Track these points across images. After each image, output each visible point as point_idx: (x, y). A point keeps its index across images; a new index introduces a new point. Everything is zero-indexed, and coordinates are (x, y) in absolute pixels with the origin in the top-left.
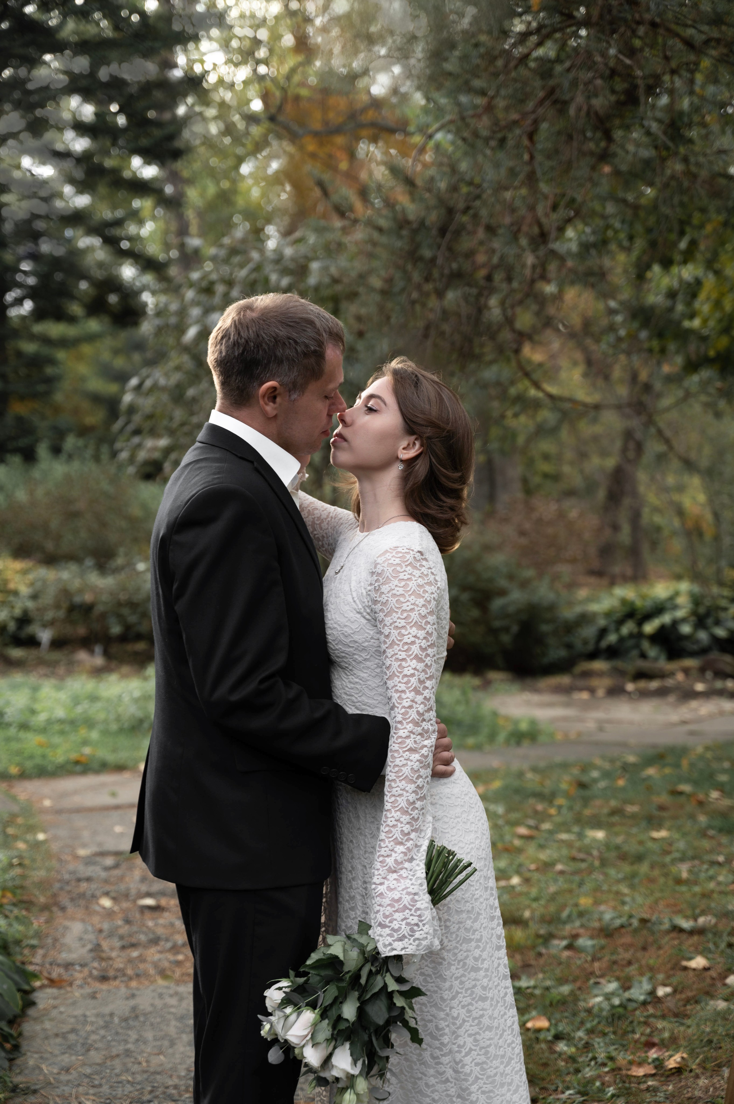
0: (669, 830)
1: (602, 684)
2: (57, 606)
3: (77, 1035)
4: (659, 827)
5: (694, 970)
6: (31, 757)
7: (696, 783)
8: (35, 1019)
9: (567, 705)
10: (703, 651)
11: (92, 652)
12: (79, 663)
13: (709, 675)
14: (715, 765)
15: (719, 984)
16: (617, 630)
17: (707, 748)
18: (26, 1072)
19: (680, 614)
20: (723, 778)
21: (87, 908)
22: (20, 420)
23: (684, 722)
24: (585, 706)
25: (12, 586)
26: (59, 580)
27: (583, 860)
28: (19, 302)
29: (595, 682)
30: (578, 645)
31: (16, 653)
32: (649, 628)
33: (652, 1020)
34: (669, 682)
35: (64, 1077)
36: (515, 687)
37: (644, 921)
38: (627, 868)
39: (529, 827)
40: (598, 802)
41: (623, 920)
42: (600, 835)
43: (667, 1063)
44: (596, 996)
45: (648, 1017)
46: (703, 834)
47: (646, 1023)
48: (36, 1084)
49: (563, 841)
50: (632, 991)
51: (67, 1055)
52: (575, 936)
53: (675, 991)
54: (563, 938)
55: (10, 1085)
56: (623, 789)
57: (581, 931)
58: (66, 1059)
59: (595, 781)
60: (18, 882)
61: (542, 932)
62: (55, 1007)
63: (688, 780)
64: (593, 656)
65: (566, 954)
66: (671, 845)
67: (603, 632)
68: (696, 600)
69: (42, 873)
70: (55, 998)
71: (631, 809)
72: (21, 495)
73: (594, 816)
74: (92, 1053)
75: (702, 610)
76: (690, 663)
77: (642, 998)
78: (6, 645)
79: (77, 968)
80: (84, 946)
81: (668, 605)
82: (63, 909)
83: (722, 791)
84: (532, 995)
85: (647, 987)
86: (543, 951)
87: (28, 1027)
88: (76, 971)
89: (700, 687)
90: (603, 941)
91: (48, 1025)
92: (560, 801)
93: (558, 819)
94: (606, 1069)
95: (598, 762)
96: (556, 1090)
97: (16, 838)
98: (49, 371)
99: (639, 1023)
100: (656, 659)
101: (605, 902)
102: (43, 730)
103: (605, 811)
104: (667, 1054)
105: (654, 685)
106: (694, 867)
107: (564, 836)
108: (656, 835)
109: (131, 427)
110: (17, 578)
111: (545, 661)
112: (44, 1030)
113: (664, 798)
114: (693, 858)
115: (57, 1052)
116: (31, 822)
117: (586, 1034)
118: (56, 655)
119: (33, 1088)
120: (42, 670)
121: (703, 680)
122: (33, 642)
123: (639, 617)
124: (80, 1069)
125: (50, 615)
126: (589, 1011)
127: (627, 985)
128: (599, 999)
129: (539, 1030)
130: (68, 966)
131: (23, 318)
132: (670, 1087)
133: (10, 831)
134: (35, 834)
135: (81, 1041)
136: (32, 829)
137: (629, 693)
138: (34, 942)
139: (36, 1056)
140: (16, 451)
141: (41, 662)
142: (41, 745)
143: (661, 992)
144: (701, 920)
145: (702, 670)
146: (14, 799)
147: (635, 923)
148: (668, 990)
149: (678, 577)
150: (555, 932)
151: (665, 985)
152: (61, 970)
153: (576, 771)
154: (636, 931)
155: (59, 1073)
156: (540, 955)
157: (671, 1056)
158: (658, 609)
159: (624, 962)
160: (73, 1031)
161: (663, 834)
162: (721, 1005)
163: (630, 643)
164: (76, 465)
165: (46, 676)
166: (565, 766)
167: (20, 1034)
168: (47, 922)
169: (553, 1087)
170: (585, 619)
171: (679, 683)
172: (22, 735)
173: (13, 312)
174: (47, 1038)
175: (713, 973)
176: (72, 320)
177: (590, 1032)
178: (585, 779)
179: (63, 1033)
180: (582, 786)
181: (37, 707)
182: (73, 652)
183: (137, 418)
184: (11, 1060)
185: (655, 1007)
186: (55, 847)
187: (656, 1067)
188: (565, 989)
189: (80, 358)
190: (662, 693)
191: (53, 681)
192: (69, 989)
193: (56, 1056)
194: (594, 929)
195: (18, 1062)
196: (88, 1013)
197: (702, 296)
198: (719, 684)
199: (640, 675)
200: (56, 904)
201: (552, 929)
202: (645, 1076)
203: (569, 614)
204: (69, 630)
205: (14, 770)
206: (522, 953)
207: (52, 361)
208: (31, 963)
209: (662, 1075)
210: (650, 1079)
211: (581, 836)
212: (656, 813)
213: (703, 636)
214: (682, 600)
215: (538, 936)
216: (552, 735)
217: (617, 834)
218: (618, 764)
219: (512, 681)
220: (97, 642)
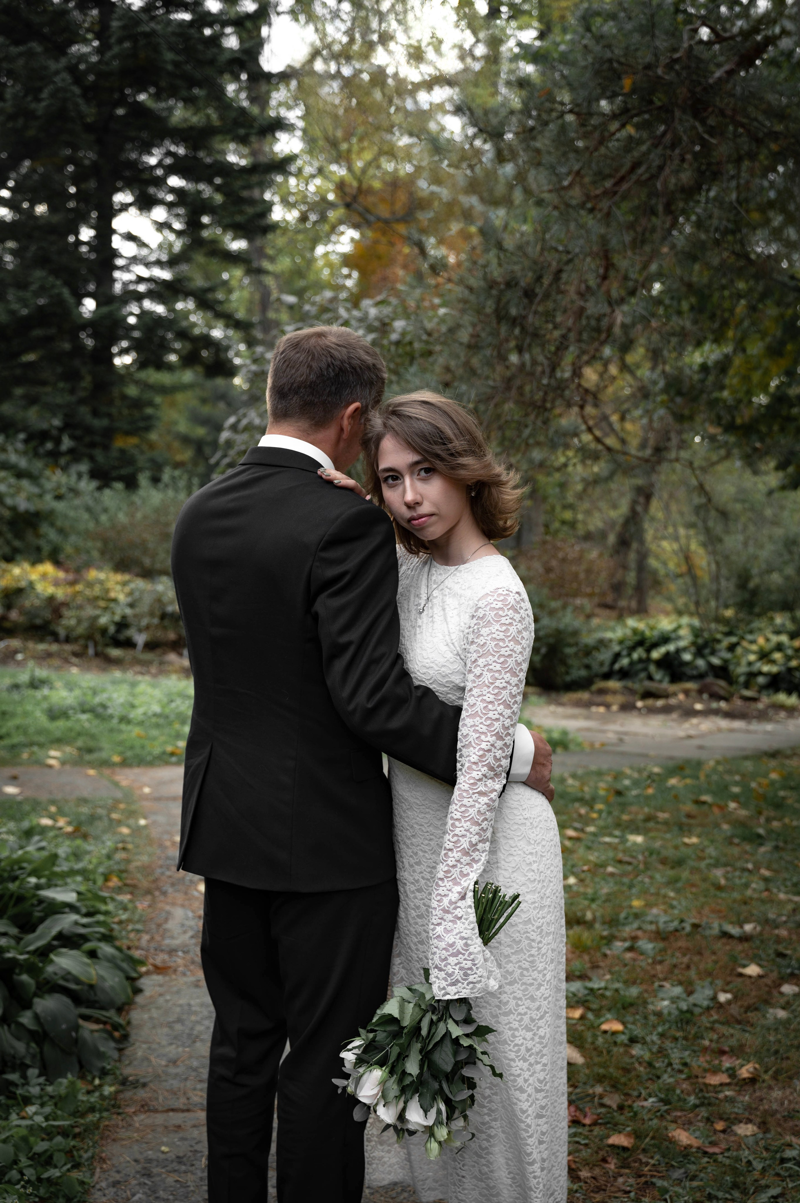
0: (699, 836)
1: (616, 701)
2: (152, 614)
3: (183, 1024)
4: (690, 835)
5: (750, 977)
6: (132, 748)
7: (714, 794)
8: (143, 1007)
9: (587, 718)
10: (701, 676)
11: (181, 655)
12: (170, 663)
13: (705, 696)
14: (727, 778)
15: (775, 993)
16: (629, 655)
17: (718, 763)
18: (135, 1063)
19: (682, 644)
20: (736, 790)
21: (186, 893)
22: (122, 451)
23: (690, 737)
24: (603, 719)
25: (112, 595)
26: (155, 591)
27: (629, 863)
28: (124, 352)
29: (609, 698)
30: (595, 667)
31: (115, 652)
32: (656, 654)
33: (717, 1026)
34: (673, 701)
35: (172, 1070)
36: (543, 700)
37: (695, 926)
38: (671, 873)
39: (576, 829)
40: (634, 809)
41: (676, 924)
42: (639, 839)
43: (739, 1072)
44: (663, 999)
45: (714, 1022)
46: (729, 841)
47: (712, 1029)
48: (144, 1077)
49: (606, 843)
50: (695, 996)
51: (174, 1046)
52: (634, 939)
53: (735, 997)
54: (624, 940)
55: (121, 1078)
56: (653, 797)
57: (639, 933)
58: (172, 1051)
59: (627, 788)
60: (122, 867)
61: (605, 933)
62: (161, 995)
63: (708, 792)
64: (607, 676)
65: (629, 955)
66: (703, 851)
67: (617, 656)
68: (696, 633)
69: (145, 859)
70: (161, 986)
71: (662, 816)
72: (122, 517)
73: (632, 821)
74: (198, 1044)
75: (700, 641)
76: (691, 685)
77: (705, 1003)
78: (107, 645)
79: (180, 954)
80: (185, 932)
81: (673, 635)
82: (164, 893)
83: (738, 802)
84: (603, 996)
85: (709, 992)
86: (608, 952)
87: (136, 1016)
88: (178, 956)
89: (698, 707)
90: (661, 945)
91: (155, 1013)
92: (599, 806)
93: (601, 823)
94: (683, 1076)
95: (628, 771)
96: (639, 1095)
97: (119, 823)
98: (149, 411)
99: (707, 1028)
100: (661, 681)
101: (656, 905)
102: (141, 723)
103: (641, 817)
104: (738, 1062)
105: (660, 703)
106: (728, 872)
107: (607, 839)
108: (686, 840)
109: (226, 461)
110: (118, 588)
111: (568, 679)
112: (151, 1018)
113: (688, 807)
114: (726, 865)
115: (164, 1042)
116: (133, 807)
117: (660, 1039)
118: (149, 656)
119: (142, 1081)
120: (138, 668)
121: (701, 701)
122: (129, 644)
123: (647, 645)
124: (187, 1062)
125: (144, 622)
126: (659, 1014)
127: (689, 989)
128: (666, 1003)
129: (614, 1033)
130: (172, 952)
131: (126, 367)
132: (747, 1098)
133: (114, 816)
134: (137, 820)
135: (187, 1031)
136: (132, 814)
137: (639, 709)
138: (139, 926)
139: (144, 1046)
140: (119, 479)
141: (137, 662)
142: (139, 737)
143: (723, 997)
144: (748, 927)
145: (700, 692)
146: (116, 784)
147: (688, 928)
148: (729, 996)
149: (680, 613)
150: (617, 934)
151: (725, 991)
152: (166, 957)
153: (609, 779)
154: (688, 935)
155: (167, 1066)
156: (605, 955)
157: (742, 1066)
158: (665, 639)
159: (683, 966)
160: (179, 1020)
161: (694, 840)
162: (782, 1014)
163: (640, 666)
164: (170, 493)
165: (142, 674)
166: (600, 774)
167: (129, 1023)
168: (150, 906)
169: (635, 1093)
170: (602, 644)
171: (681, 702)
172: (123, 727)
173: (118, 361)
174: (154, 1027)
175: (767, 980)
176: (170, 367)
177: (662, 1035)
178: (619, 787)
179: (169, 1023)
180: (619, 793)
181: (136, 702)
182: (164, 653)
183: (232, 453)
184: (120, 1050)
185: (718, 1013)
186: (155, 833)
187: (730, 1076)
188: (634, 991)
189: (173, 405)
190: (667, 710)
191: (147, 678)
192: (174, 977)
193: (164, 1046)
194: (652, 932)
195: (127, 1052)
196: (192, 1002)
197: (731, 372)
198: (714, 705)
199: (647, 695)
200: (158, 889)
201: (614, 931)
202: (722, 1085)
203: (589, 639)
204: (159, 634)
205: (116, 759)
206: (589, 954)
207: (151, 404)
208: (137, 948)
209: (736, 1085)
210: (726, 1088)
211: (623, 840)
212: (684, 820)
213: (701, 663)
214: (684, 632)
215: (602, 938)
216: (579, 745)
217: (653, 839)
218: (645, 774)
219: (540, 695)
220: (184, 646)
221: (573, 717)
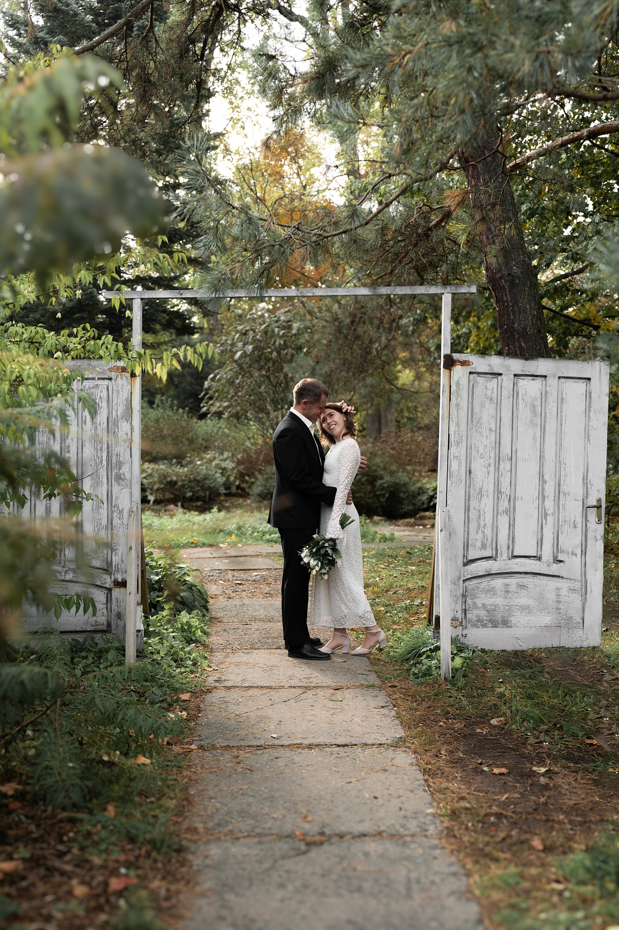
1: (429, 523)
9: (411, 531)
11: (176, 505)
12: (171, 510)
24: (420, 531)
27: (405, 574)
29: (426, 522)
36: (387, 523)
42: (414, 568)
52: (397, 591)
57: (400, 590)
62: (216, 603)
64: (425, 509)
91: (215, 606)
92: (399, 558)
93: (397, 563)
102: (171, 532)
103: (417, 561)
107: (399, 568)
109: (208, 396)
130: (216, 595)
139: (215, 612)
142: (174, 537)
153: (407, 549)
166: (403, 548)
174: (216, 609)
178: (411, 551)
180: (409, 554)
183: (211, 392)
204: (164, 495)
211: (406, 568)
217: (421, 568)
219: (386, 521)
220: (179, 501)
221: (403, 531)
